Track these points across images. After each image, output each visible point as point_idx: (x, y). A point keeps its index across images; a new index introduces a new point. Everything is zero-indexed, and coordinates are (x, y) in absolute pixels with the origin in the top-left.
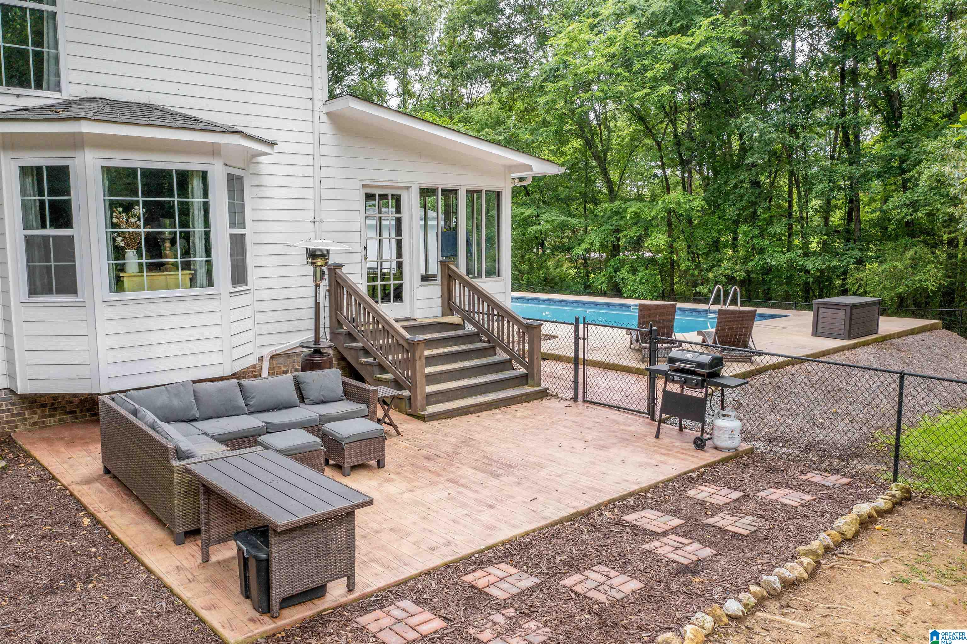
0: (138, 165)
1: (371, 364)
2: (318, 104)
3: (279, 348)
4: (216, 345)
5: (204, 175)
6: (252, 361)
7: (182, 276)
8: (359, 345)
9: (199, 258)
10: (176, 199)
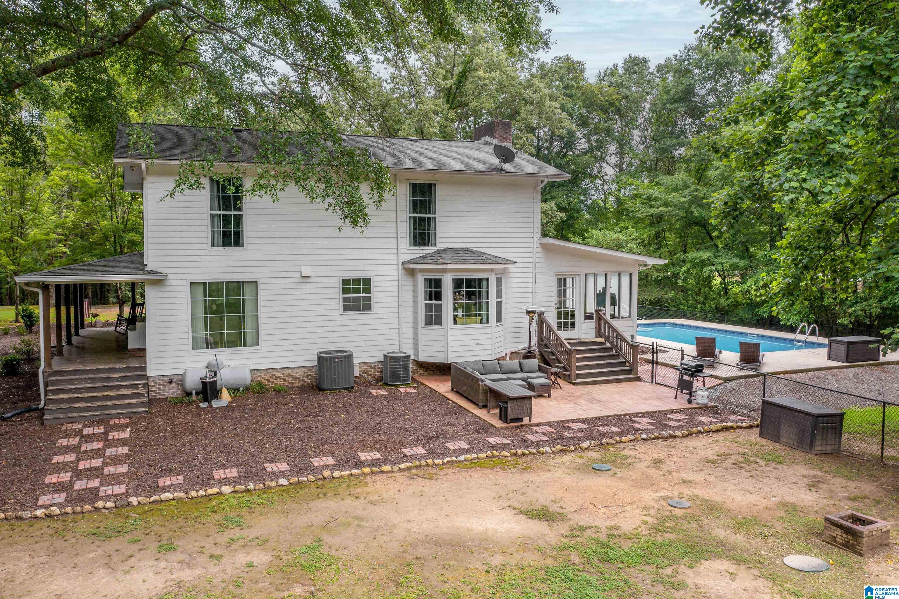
0: (465, 277)
1: (553, 359)
2: (536, 239)
3: (514, 350)
4: (489, 347)
5: (488, 279)
6: (503, 354)
7: (478, 319)
8: (550, 350)
9: (484, 312)
10: (477, 289)
